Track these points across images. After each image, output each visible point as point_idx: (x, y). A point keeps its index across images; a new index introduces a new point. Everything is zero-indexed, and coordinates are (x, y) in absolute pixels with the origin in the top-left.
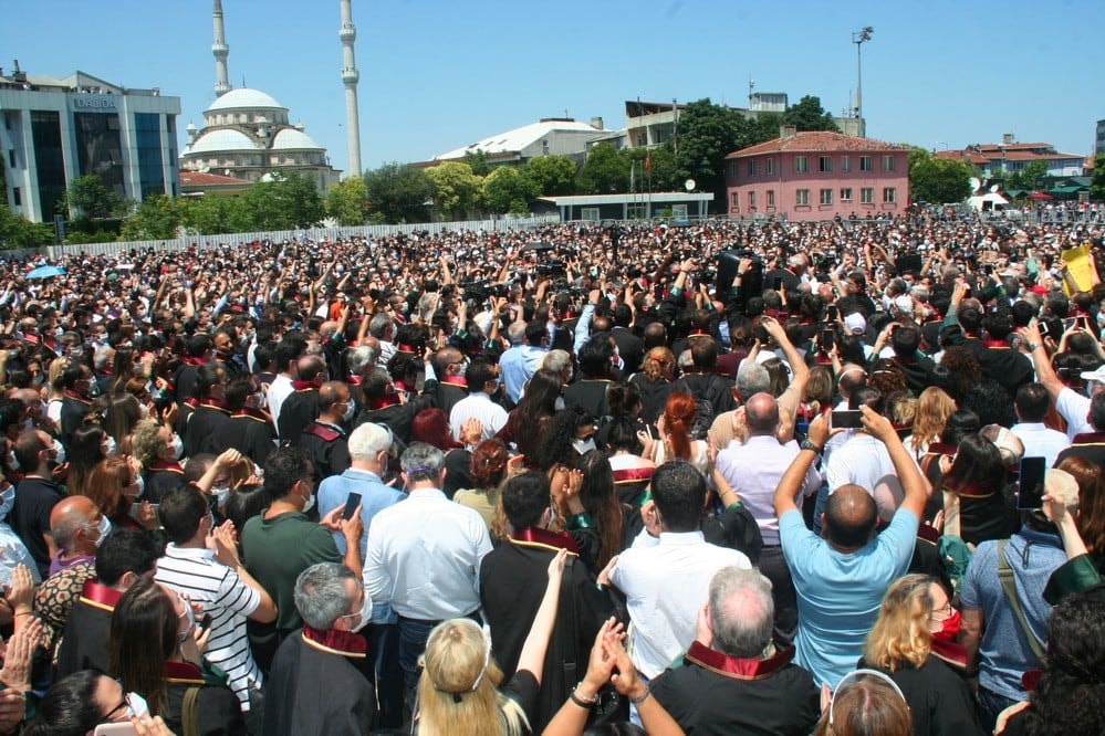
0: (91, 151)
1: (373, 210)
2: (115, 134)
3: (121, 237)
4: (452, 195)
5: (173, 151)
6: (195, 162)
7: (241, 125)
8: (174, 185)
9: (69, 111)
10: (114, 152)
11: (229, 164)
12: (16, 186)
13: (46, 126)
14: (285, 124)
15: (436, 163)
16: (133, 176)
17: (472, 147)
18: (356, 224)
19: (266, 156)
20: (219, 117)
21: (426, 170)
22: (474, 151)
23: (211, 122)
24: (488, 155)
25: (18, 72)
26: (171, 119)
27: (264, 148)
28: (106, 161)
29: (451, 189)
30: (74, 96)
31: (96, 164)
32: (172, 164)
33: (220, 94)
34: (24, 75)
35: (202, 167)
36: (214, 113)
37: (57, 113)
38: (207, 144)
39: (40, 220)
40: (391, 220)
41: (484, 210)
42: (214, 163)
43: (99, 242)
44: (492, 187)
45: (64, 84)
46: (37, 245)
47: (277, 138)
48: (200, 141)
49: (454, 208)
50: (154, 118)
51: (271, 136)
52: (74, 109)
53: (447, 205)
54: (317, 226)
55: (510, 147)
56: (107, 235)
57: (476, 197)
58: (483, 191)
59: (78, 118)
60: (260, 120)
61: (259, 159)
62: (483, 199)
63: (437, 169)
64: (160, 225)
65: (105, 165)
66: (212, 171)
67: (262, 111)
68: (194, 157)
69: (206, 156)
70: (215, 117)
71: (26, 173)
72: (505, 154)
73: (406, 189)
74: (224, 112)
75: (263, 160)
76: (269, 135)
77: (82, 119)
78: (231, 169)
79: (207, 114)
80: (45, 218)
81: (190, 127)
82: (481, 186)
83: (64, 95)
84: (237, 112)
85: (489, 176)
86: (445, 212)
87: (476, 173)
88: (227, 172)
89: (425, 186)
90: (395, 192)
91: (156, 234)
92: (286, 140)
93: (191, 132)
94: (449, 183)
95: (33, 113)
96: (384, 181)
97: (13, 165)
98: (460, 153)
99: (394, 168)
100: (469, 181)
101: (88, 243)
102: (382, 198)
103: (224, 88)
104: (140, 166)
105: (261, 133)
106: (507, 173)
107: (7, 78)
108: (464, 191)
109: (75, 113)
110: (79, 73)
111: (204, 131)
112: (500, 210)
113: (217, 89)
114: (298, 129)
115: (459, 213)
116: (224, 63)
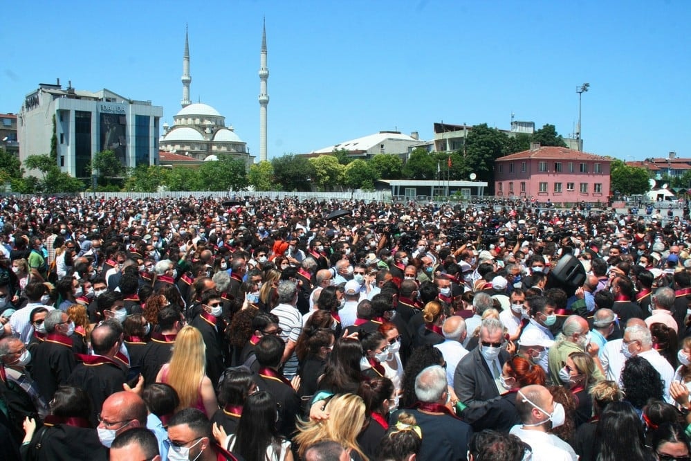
0: (108, 136)
1: (276, 182)
2: (123, 127)
3: (124, 190)
4: (325, 175)
5: (156, 139)
6: (166, 146)
7: (196, 125)
8: (155, 160)
9: (97, 112)
10: (121, 138)
11: (187, 148)
12: (62, 155)
13: (83, 120)
14: (222, 126)
15: (316, 155)
16: (131, 152)
17: (336, 146)
18: (267, 190)
19: (210, 144)
20: (183, 119)
21: (310, 159)
22: (339, 149)
23: (178, 123)
24: (348, 152)
25: (70, 88)
26: (157, 119)
27: (208, 140)
28: (116, 143)
29: (325, 172)
30: (101, 103)
31: (110, 144)
32: (155, 147)
33: (184, 106)
34: (74, 90)
35: (172, 150)
36: (180, 117)
37: (90, 113)
38: (175, 135)
39: (75, 176)
40: (287, 188)
41: (344, 186)
42: (178, 147)
43: (108, 191)
44: (350, 172)
45: (95, 96)
46: (74, 191)
47: (217, 135)
48: (170, 134)
49: (325, 183)
50: (147, 118)
51: (213, 133)
52: (100, 111)
53: (322, 181)
54: (243, 190)
55: (360, 148)
56: (113, 188)
57: (340, 178)
58: (344, 174)
59: (103, 116)
60: (207, 122)
61: (205, 146)
62: (344, 179)
63: (317, 159)
64: (148, 183)
65: (116, 145)
66: (178, 152)
67: (209, 118)
68: (166, 143)
69: (173, 143)
70: (180, 120)
71: (69, 148)
72: (357, 152)
73: (298, 170)
74: (186, 117)
75: (208, 147)
76: (212, 132)
77: (104, 117)
78: (190, 152)
79: (176, 118)
80: (77, 175)
81: (166, 125)
82: (343, 171)
83: (95, 102)
84: (194, 117)
85: (348, 165)
86: (320, 185)
87: (340, 163)
88: (187, 153)
89: (309, 169)
90: (290, 172)
91: (146, 189)
92: (222, 136)
93: (166, 128)
94: (324, 168)
95: (76, 112)
96: (284, 164)
97: (62, 142)
98: (330, 149)
99: (290, 157)
100: (336, 168)
101: (102, 191)
102: (283, 175)
103: (187, 102)
104: (136, 147)
105: (208, 131)
106: (360, 164)
107: (63, 91)
108: (333, 174)
109: (101, 113)
110: (105, 90)
111: (173, 128)
112: (354, 186)
113: (183, 103)
114: (230, 130)
115: (328, 187)
116: (188, 87)
